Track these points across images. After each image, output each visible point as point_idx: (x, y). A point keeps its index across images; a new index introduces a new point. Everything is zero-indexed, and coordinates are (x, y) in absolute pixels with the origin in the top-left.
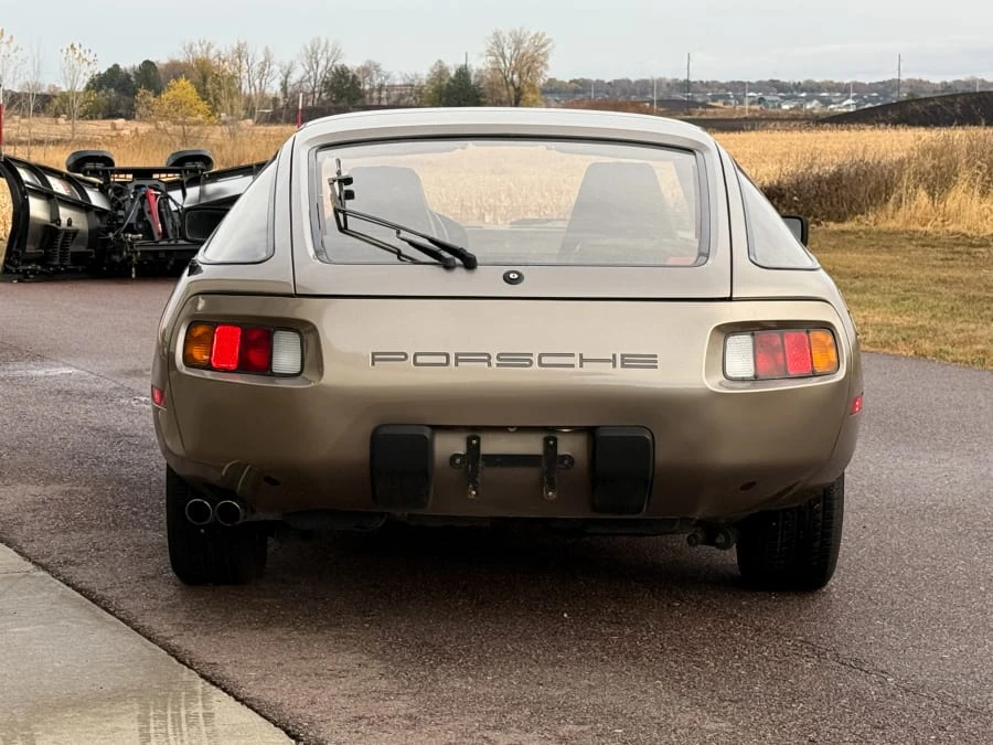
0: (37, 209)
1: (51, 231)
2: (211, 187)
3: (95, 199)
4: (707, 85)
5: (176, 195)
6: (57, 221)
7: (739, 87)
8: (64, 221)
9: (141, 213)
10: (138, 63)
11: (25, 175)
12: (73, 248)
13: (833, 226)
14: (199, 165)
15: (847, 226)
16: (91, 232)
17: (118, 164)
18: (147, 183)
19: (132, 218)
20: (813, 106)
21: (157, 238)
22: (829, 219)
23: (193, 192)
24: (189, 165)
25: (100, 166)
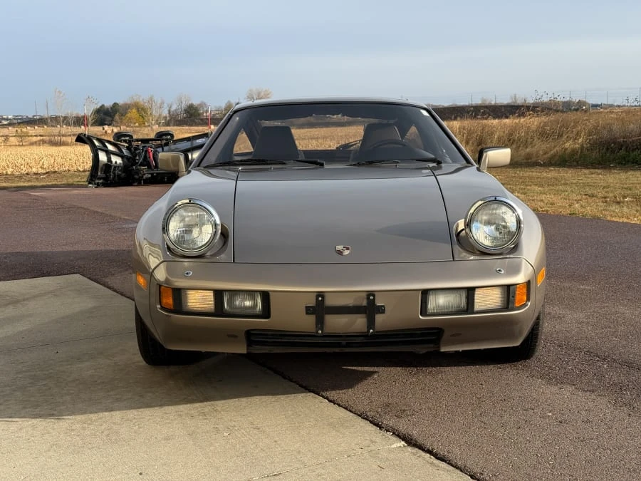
0: (103, 157)
1: (108, 166)
6: (111, 162)
8: (114, 162)
9: (145, 157)
10: (112, 103)
11: (97, 143)
14: (169, 137)
16: (124, 165)
17: (135, 137)
18: (147, 145)
19: (142, 160)
21: (153, 168)
24: (164, 137)
25: (127, 138)
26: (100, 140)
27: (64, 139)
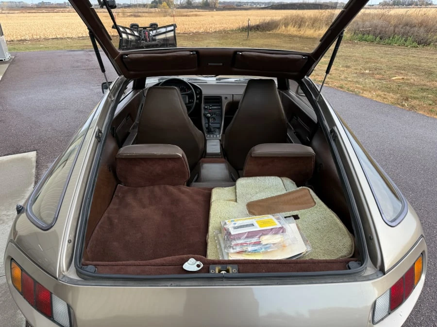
0: (124, 36)
1: (127, 41)
2: (158, 30)
3: (136, 33)
4: (243, 2)
5: (151, 32)
6: (128, 38)
7: (248, 3)
8: (130, 38)
9: (145, 36)
11: (121, 29)
12: (132, 44)
13: (268, 32)
14: (155, 26)
15: (271, 32)
16: (136, 40)
17: (140, 26)
18: (146, 30)
19: (143, 37)
20: (258, 6)
21: (148, 41)
22: (267, 31)
23: (155, 32)
24: (153, 26)
25: (136, 27)
26: (123, 28)
27: (139, 14)
